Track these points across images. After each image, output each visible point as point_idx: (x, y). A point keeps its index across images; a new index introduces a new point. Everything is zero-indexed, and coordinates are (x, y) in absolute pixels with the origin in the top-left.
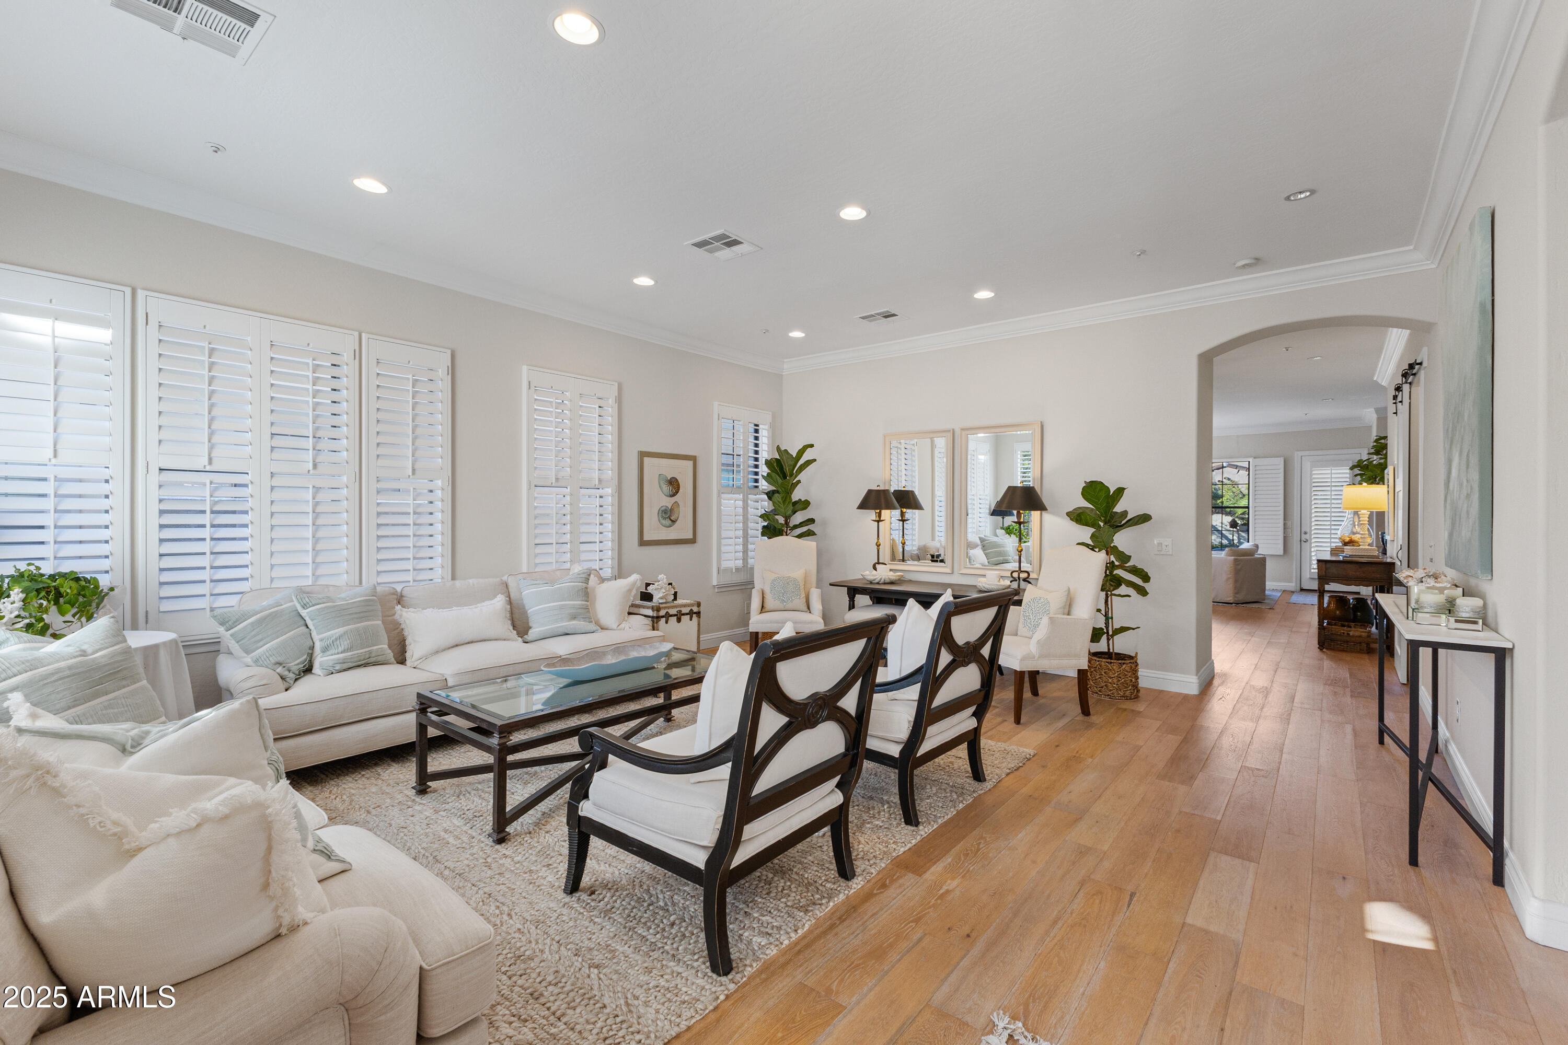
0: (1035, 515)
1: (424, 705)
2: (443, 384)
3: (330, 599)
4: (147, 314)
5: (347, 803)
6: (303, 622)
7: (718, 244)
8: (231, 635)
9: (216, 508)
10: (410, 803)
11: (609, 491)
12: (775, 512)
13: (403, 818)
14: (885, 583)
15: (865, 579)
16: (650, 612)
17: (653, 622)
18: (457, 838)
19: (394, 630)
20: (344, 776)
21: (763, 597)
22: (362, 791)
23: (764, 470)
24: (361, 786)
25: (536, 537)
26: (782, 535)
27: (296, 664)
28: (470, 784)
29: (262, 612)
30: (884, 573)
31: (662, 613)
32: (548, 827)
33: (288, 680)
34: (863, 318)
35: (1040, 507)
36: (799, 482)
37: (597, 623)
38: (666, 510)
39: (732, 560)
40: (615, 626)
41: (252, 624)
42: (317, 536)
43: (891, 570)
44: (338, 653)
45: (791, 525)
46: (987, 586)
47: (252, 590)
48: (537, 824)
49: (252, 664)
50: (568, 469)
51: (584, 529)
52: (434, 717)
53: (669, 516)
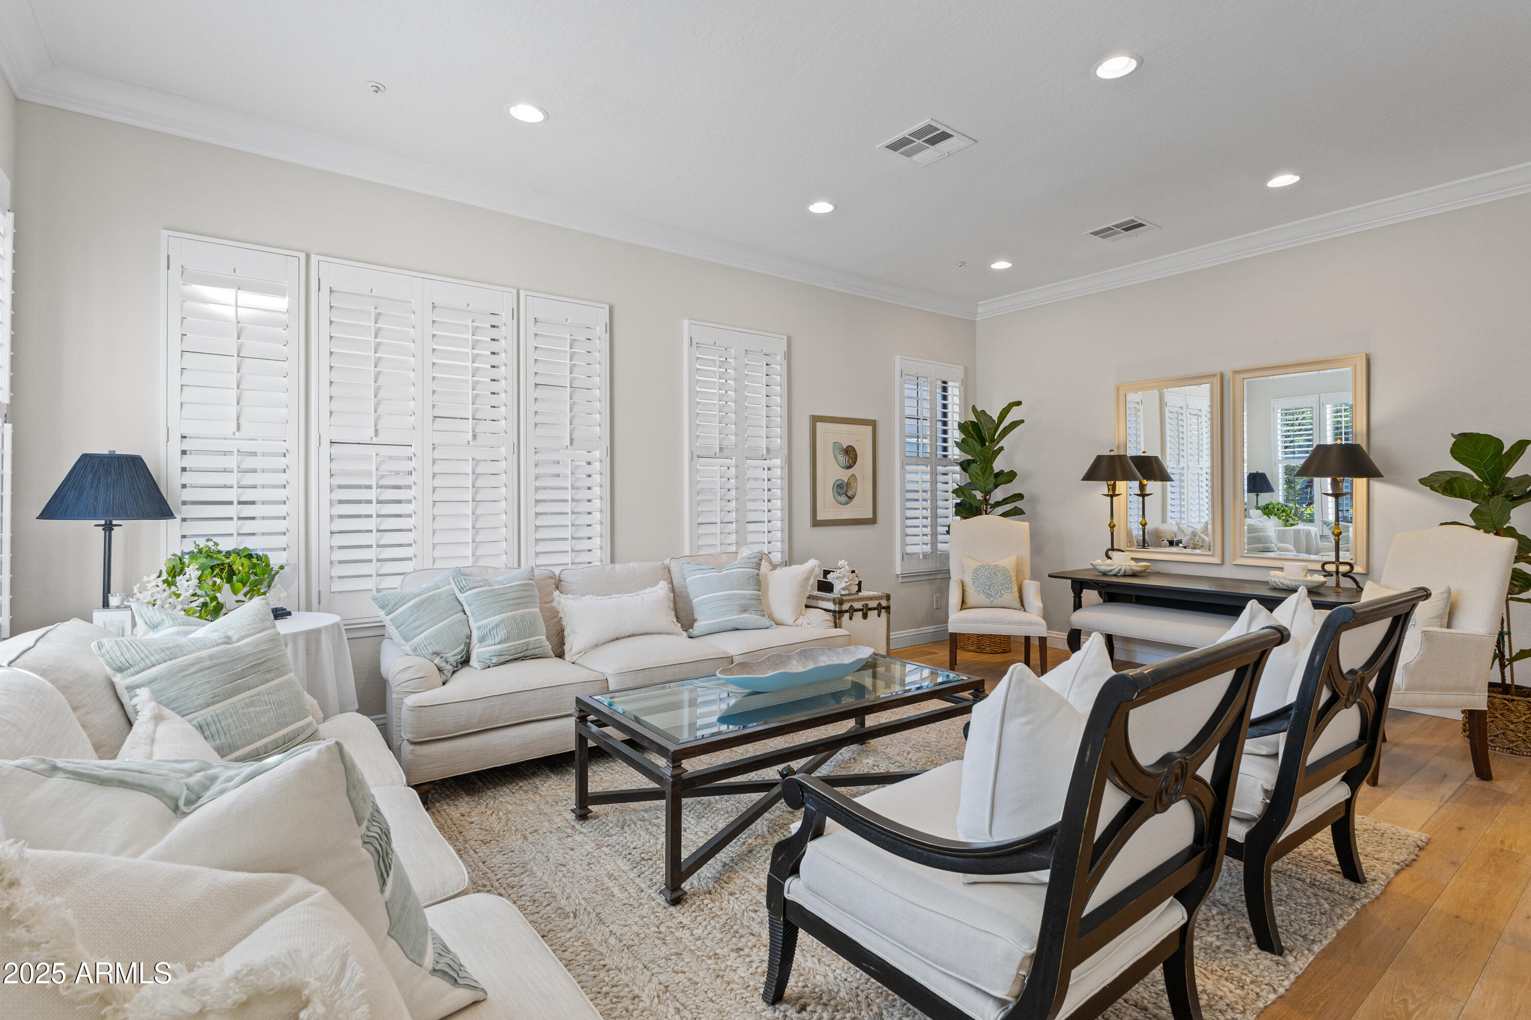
0: (1360, 484)
1: (584, 711)
2: (601, 344)
3: (486, 583)
4: (319, 279)
5: (503, 822)
6: (460, 608)
7: (920, 141)
8: (391, 620)
9: (382, 483)
10: (569, 831)
11: (778, 462)
12: (971, 486)
13: (561, 851)
14: (1125, 576)
15: (1096, 569)
16: (830, 606)
17: (835, 618)
18: (623, 888)
19: (552, 618)
20: (502, 786)
21: (963, 590)
22: (518, 808)
23: (955, 435)
24: (518, 802)
25: (698, 515)
26: (981, 514)
27: (453, 655)
28: (635, 810)
29: (420, 594)
30: (1121, 562)
31: (846, 606)
32: (732, 887)
33: (445, 672)
34: (1095, 233)
35: (1368, 470)
36: (1002, 449)
37: (771, 617)
38: (841, 484)
39: (918, 545)
40: (791, 622)
41: (410, 608)
42: (477, 513)
43: (1132, 559)
44: (495, 644)
45: (992, 501)
46: (1287, 582)
47: (415, 571)
48: (717, 880)
49: (411, 652)
50: (733, 437)
51: (750, 506)
52: (594, 728)
53: (845, 491)
